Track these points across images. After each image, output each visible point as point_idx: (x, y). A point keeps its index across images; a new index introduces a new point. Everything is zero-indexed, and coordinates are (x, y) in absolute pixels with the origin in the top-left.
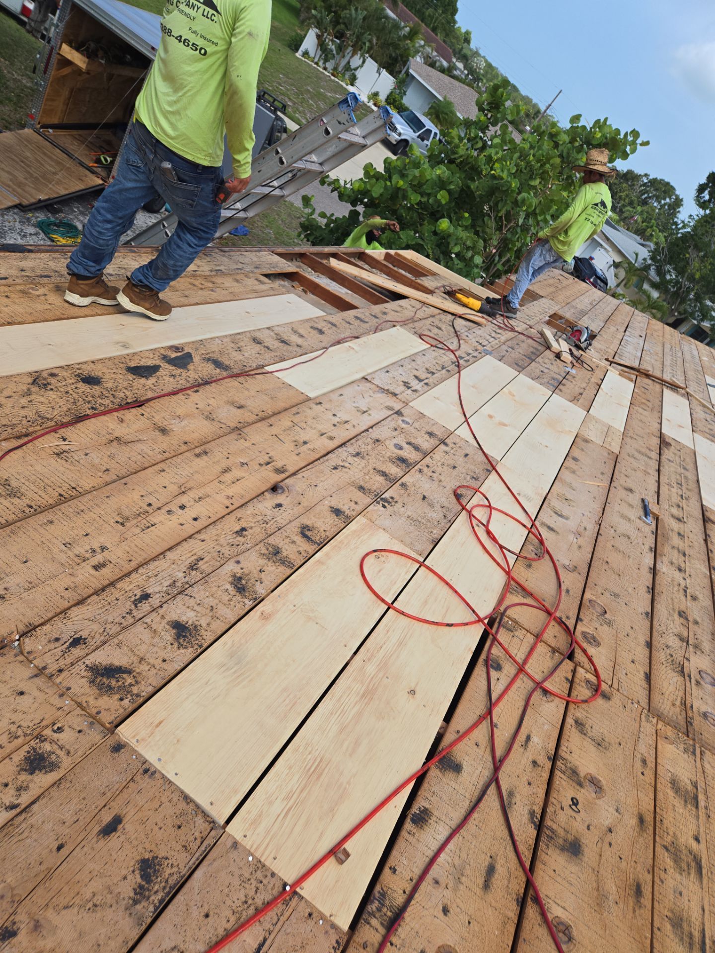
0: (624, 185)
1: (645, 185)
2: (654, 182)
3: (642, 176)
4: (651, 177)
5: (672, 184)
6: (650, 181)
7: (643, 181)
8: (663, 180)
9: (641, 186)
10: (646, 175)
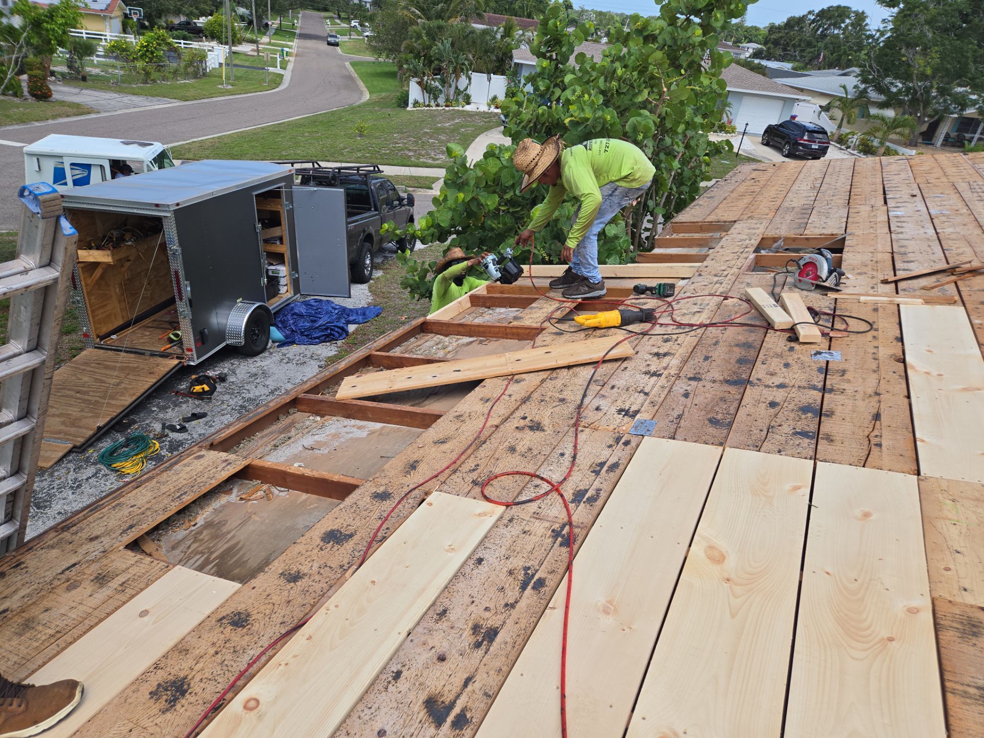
0: (792, 33)
1: (813, 21)
2: (823, 14)
3: (807, 15)
4: (817, 11)
5: (843, 5)
6: (818, 15)
7: (810, 19)
8: (832, 7)
9: (810, 25)
10: (810, 13)
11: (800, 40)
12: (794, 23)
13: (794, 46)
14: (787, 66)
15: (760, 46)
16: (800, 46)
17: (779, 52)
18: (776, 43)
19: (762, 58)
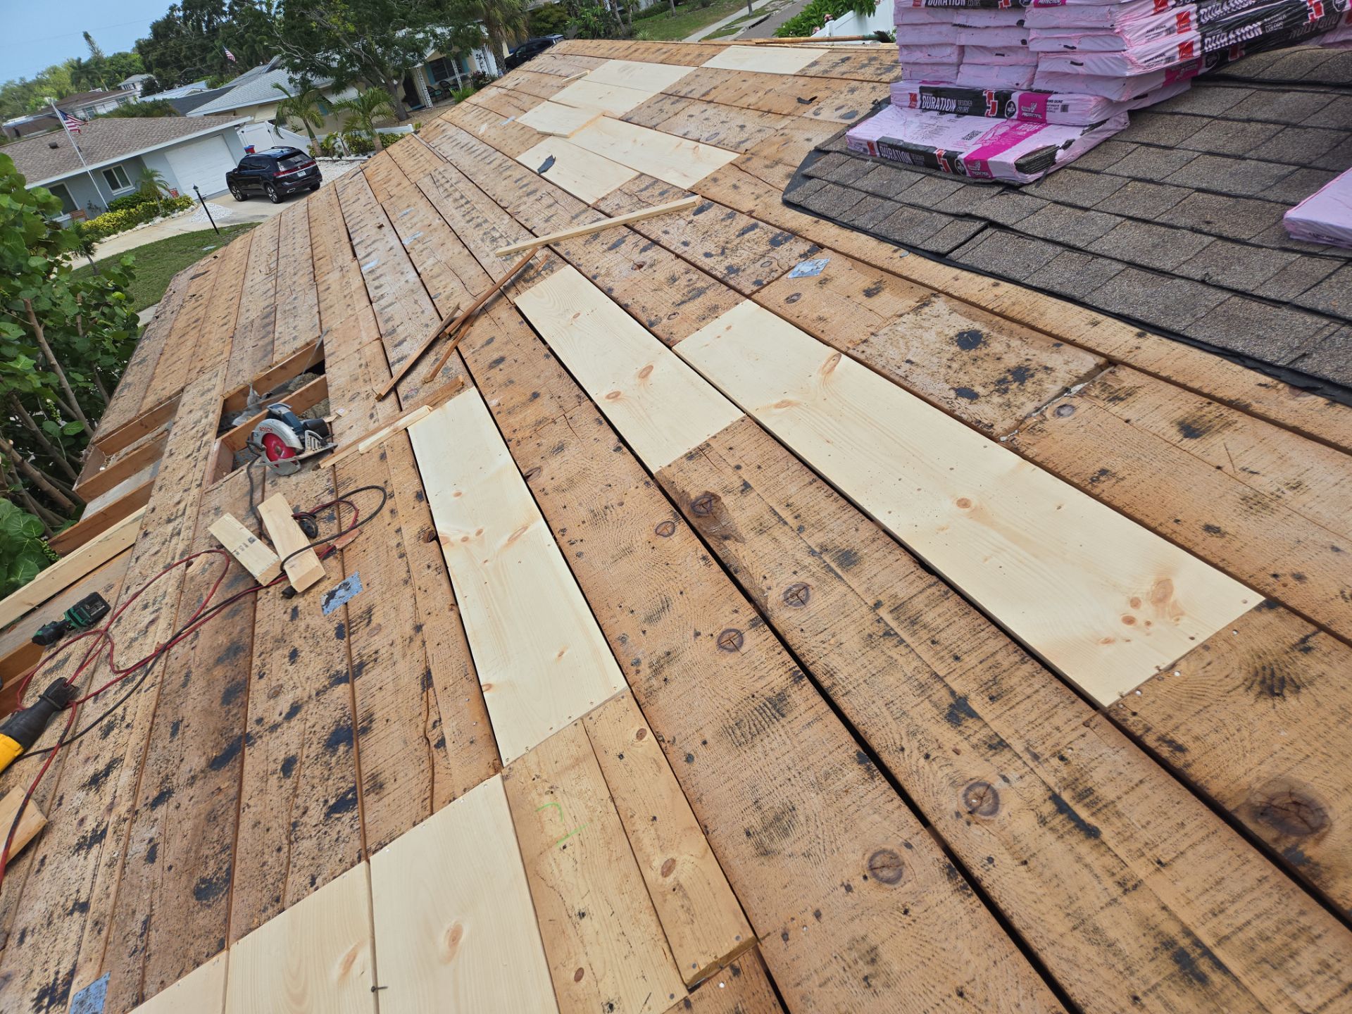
0: (171, 44)
1: (186, 18)
3: (171, 14)
6: (185, 8)
7: (179, 18)
9: (185, 24)
10: (173, 8)
11: (190, 48)
12: (162, 30)
13: (187, 58)
14: (200, 86)
15: (145, 76)
16: (194, 55)
17: (176, 74)
18: (162, 63)
19: (160, 91)
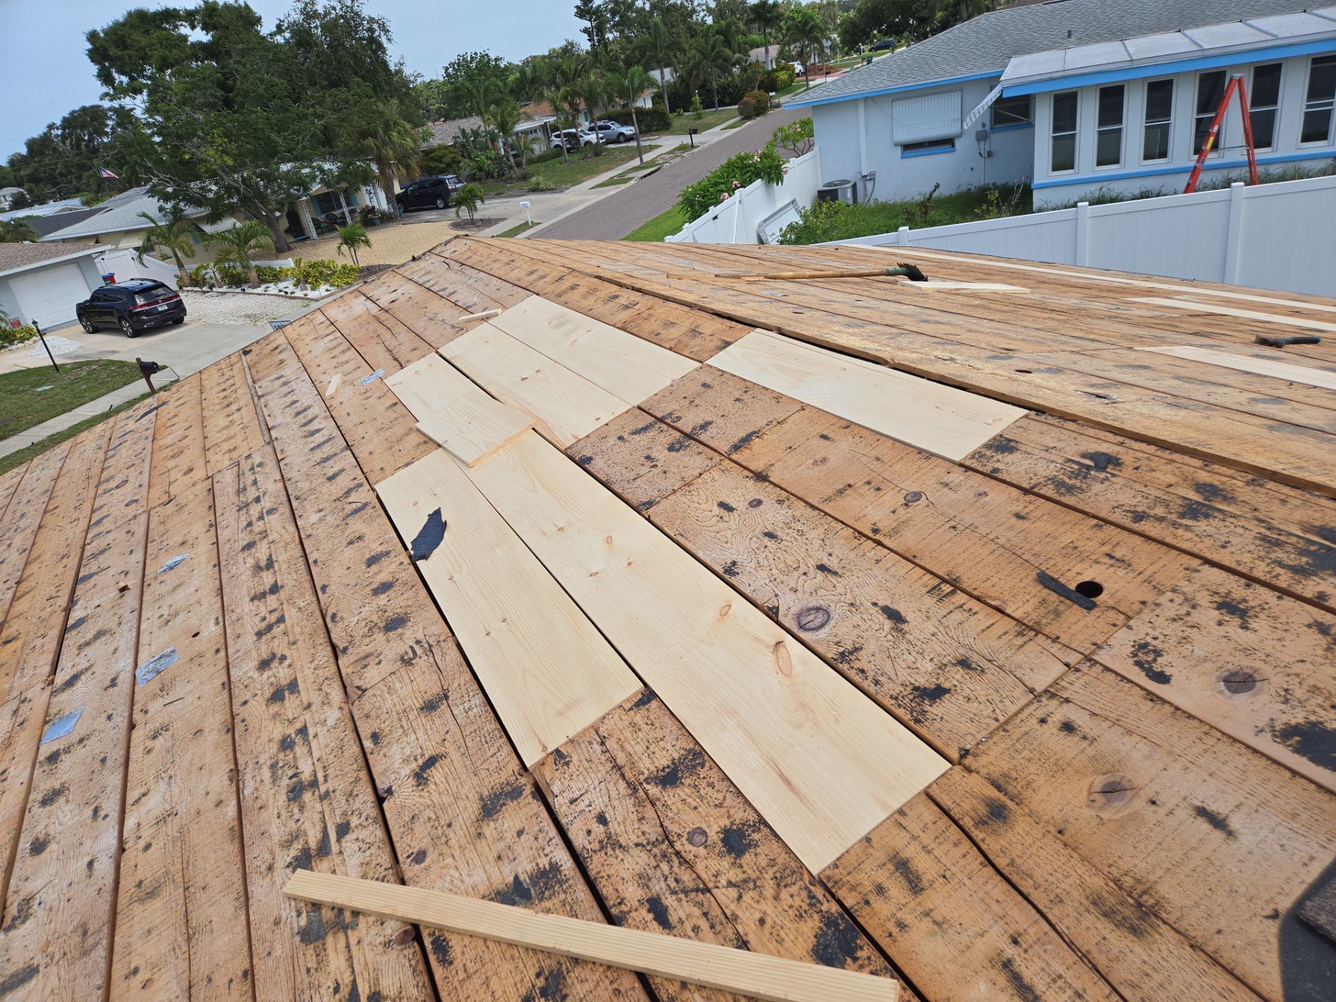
11: (67, 167)
12: (38, 147)
13: (61, 174)
14: (75, 203)
15: (15, 190)
16: (70, 172)
17: (49, 190)
18: (35, 179)
19: (30, 205)
